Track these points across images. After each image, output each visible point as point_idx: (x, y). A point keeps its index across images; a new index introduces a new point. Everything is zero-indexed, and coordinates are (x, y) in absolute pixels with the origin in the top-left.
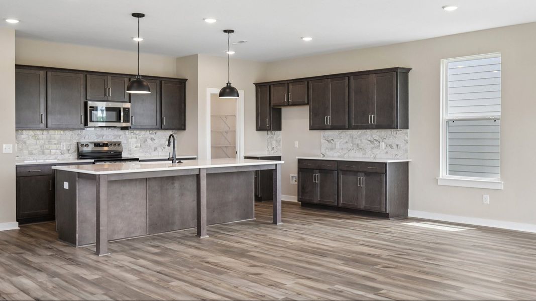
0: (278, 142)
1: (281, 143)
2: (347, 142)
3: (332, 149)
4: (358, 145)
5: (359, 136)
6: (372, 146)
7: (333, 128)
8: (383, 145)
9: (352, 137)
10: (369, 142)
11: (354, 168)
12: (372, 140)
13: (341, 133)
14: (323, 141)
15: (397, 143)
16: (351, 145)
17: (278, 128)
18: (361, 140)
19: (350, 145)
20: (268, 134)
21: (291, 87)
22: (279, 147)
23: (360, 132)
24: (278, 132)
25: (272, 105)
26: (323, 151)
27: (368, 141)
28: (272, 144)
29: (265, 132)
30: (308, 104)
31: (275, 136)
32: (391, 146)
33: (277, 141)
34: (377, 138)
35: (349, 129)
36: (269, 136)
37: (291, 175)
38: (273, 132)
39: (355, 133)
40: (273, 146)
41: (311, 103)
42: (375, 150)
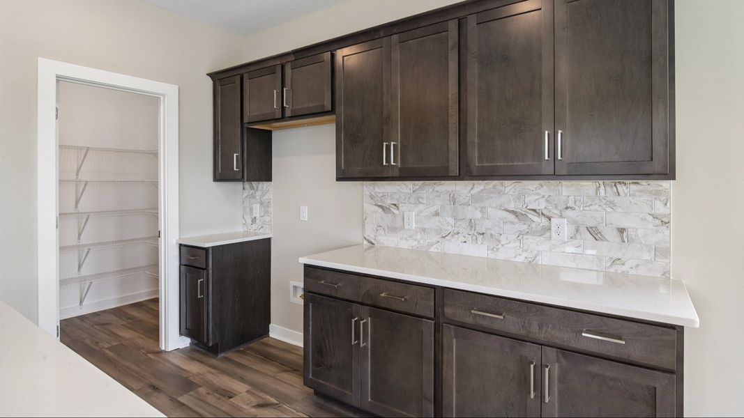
0: (265, 205)
1: (271, 210)
2: (437, 214)
3: (393, 229)
4: (471, 224)
5: (477, 199)
6: (524, 227)
7: (406, 175)
8: (562, 227)
9: (453, 200)
10: (512, 217)
11: (510, 324)
12: (520, 208)
13: (421, 188)
14: (369, 207)
15: (622, 225)
16: (452, 221)
17: (265, 175)
18: (483, 210)
19: (447, 222)
20: (244, 189)
21: (288, 71)
22: (267, 218)
23: (479, 186)
24: (266, 184)
25: (246, 120)
26: (370, 234)
27: (506, 214)
28: (251, 210)
29: (239, 185)
30: (332, 111)
31: (258, 193)
32: (595, 233)
33: (262, 203)
34: (541, 205)
35: (459, 177)
36: (246, 193)
37: (293, 283)
38: (254, 184)
39: (462, 188)
40: (254, 215)
41: (341, 109)
42: (532, 243)
